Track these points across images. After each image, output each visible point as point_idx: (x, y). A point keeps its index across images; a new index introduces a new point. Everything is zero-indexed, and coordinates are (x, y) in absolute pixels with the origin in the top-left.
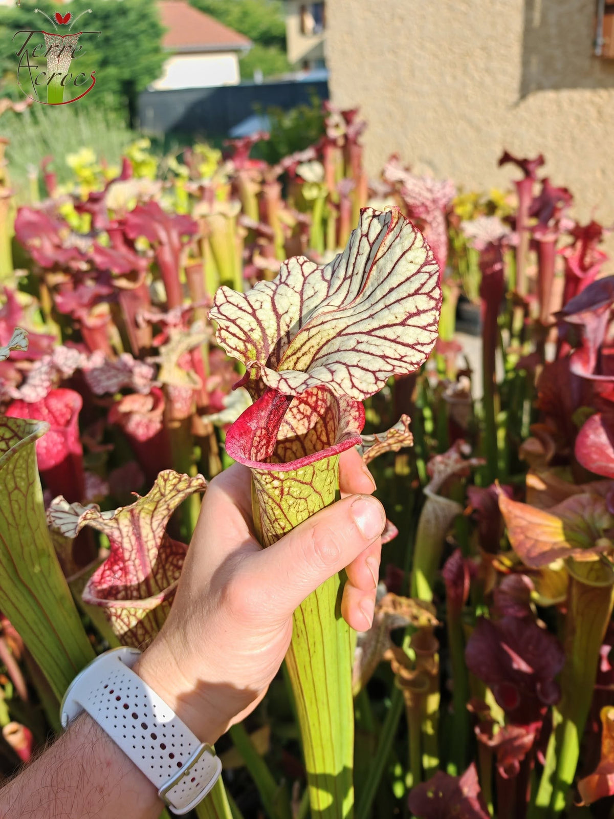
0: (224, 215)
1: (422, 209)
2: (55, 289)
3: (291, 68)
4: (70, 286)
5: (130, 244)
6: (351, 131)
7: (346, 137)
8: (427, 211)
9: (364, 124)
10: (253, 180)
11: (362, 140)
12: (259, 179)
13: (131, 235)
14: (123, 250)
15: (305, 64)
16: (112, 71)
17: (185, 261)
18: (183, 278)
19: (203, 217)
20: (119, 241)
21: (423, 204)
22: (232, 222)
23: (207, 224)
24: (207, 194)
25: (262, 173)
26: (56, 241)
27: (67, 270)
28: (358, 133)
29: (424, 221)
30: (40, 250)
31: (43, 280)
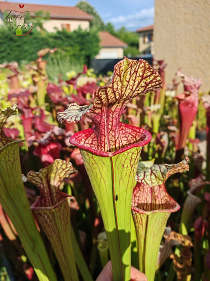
1: (190, 88)
2: (58, 111)
3: (140, 53)
5: (84, 96)
6: (161, 67)
7: (159, 69)
8: (192, 89)
9: (166, 65)
11: (165, 70)
13: (85, 92)
14: (81, 97)
15: (144, 52)
16: (83, 52)
20: (81, 95)
21: (190, 86)
26: (60, 95)
27: (62, 105)
28: (164, 67)
29: (191, 92)
30: (54, 97)
31: (54, 108)
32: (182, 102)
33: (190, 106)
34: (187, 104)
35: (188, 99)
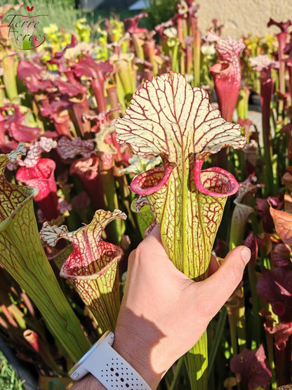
0: (126, 60)
1: (227, 55)
2: (40, 103)
4: (48, 101)
5: (78, 79)
6: (191, 10)
7: (188, 13)
8: (230, 57)
9: (198, 6)
10: (140, 38)
11: (196, 15)
12: (144, 38)
13: (78, 75)
14: (74, 82)
17: (107, 86)
18: (106, 95)
19: (115, 62)
20: (72, 78)
21: (228, 52)
22: (130, 63)
23: (117, 66)
24: (116, 50)
25: (145, 34)
26: (39, 78)
27: (45, 93)
28: (195, 11)
29: (229, 61)
30: (30, 83)
31: (33, 98)
32: (219, 77)
33: (230, 80)
34: (225, 78)
35: (225, 72)
